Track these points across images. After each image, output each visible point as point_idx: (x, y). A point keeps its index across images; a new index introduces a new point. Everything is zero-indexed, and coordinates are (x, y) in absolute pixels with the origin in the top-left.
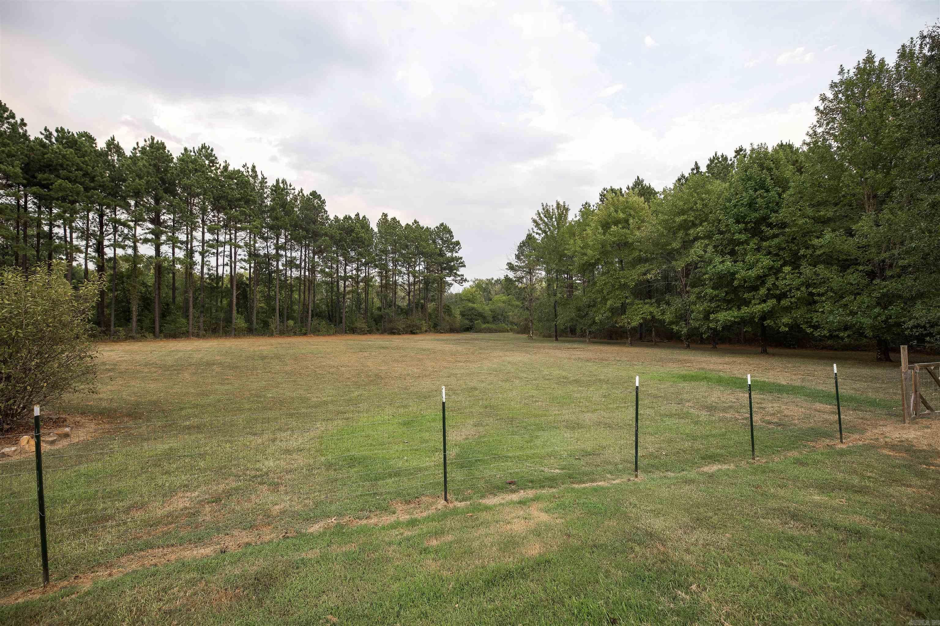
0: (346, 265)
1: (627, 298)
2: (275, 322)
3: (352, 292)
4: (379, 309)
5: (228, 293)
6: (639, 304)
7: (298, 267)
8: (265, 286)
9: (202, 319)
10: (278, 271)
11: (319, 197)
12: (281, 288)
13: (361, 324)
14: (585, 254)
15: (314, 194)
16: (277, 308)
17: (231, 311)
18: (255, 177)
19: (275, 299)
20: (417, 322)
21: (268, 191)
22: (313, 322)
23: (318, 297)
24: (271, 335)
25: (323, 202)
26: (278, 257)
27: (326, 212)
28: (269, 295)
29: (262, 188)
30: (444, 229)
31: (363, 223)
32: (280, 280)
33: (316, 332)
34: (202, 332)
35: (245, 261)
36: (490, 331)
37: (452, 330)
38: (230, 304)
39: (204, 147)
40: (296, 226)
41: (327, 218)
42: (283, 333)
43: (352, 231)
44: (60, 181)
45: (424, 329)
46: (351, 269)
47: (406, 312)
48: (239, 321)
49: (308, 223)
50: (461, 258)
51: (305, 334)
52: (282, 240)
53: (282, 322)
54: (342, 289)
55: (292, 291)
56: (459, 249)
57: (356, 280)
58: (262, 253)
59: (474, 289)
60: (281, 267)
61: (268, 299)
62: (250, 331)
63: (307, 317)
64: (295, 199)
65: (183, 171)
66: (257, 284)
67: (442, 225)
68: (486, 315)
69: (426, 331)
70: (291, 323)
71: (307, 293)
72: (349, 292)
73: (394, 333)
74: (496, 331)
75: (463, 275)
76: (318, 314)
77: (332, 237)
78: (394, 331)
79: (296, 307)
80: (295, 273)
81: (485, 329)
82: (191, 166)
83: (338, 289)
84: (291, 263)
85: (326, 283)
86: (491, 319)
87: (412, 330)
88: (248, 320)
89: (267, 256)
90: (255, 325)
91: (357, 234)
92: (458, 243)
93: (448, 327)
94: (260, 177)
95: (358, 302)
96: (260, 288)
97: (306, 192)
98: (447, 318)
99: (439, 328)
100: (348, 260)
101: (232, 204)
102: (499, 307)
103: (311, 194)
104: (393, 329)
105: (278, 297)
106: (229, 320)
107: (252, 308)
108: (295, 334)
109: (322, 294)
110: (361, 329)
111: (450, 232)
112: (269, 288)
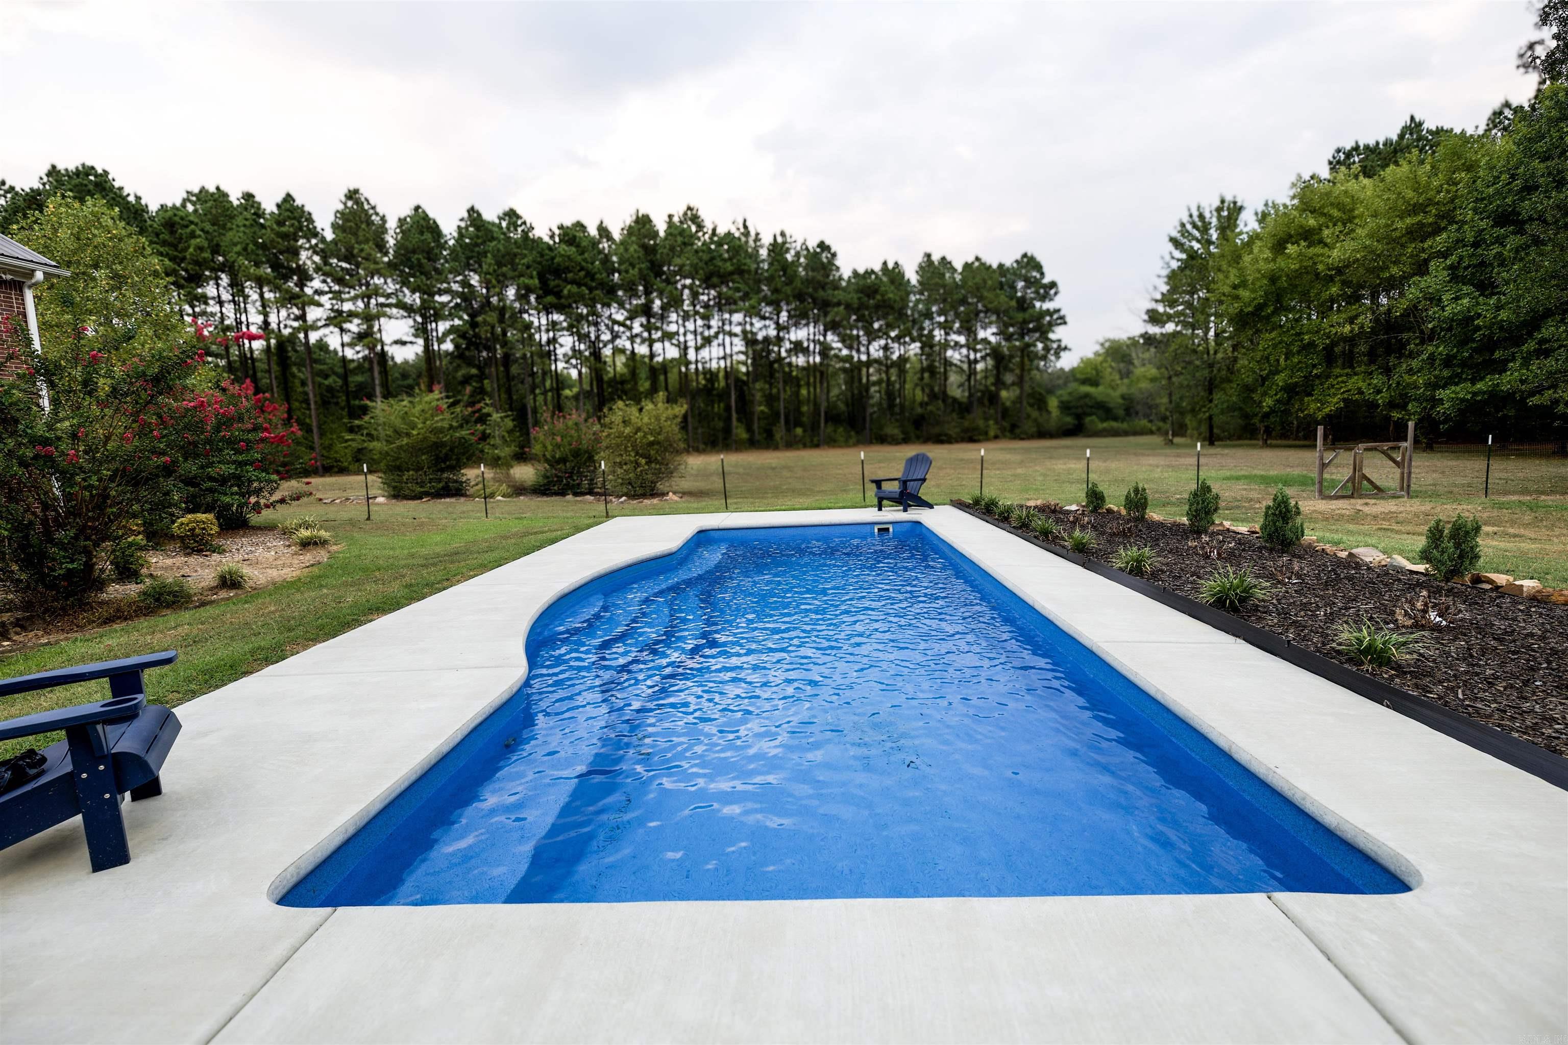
0: (869, 343)
1: (1314, 366)
2: (780, 433)
3: (879, 382)
4: (922, 404)
5: (724, 395)
6: (1341, 376)
7: (806, 351)
8: (766, 382)
9: (700, 431)
10: (780, 359)
11: (828, 248)
12: (785, 382)
13: (892, 430)
14: (1237, 298)
15: (822, 246)
16: (782, 412)
17: (729, 418)
18: (747, 234)
19: (779, 399)
20: (981, 423)
21: (764, 253)
22: (826, 429)
23: (835, 392)
24: (776, 448)
25: (834, 255)
26: (779, 340)
27: (838, 268)
28: (770, 394)
29: (756, 249)
30: (1030, 263)
31: (894, 274)
32: (784, 372)
33: (831, 442)
34: (702, 446)
35: (742, 353)
36: (1115, 433)
37: (1042, 434)
38: (728, 408)
39: (689, 208)
40: (800, 297)
41: (841, 278)
42: (791, 445)
43: (876, 291)
44: (569, 287)
45: (992, 433)
46: (875, 350)
47: (963, 409)
48: (740, 432)
49: (815, 289)
50: (1058, 311)
51: (817, 446)
52: (784, 316)
53: (788, 430)
54: (864, 380)
55: (799, 386)
56: (1056, 293)
57: (885, 364)
58: (760, 337)
59: (1100, 359)
60: (784, 354)
61: (771, 399)
62: (752, 444)
63: (819, 422)
64: (798, 255)
65: (672, 249)
66: (755, 380)
67: (1025, 255)
68: (1111, 405)
69: (996, 437)
70: (799, 431)
71: (818, 385)
72: (874, 384)
73: (941, 442)
74: (1126, 433)
75: (1059, 341)
76: (833, 418)
77: (848, 307)
78: (944, 438)
79: (805, 409)
80: (801, 360)
81: (1104, 430)
82: (679, 239)
83: (860, 379)
84: (798, 347)
85: (844, 370)
86: (1121, 412)
87: (972, 437)
88: (749, 429)
89: (766, 339)
90: (757, 437)
91: (883, 295)
92: (1053, 285)
93: (1034, 429)
94: (753, 233)
95: (890, 395)
96: (758, 385)
97: (812, 244)
98: (1035, 414)
99: (1018, 431)
100: (872, 336)
101: (724, 278)
102: (1140, 389)
103: (819, 246)
104: (940, 435)
105: (782, 396)
106: (727, 430)
107: (752, 413)
108: (805, 446)
109: (839, 387)
110: (892, 436)
111: (1038, 267)
112: (771, 385)
